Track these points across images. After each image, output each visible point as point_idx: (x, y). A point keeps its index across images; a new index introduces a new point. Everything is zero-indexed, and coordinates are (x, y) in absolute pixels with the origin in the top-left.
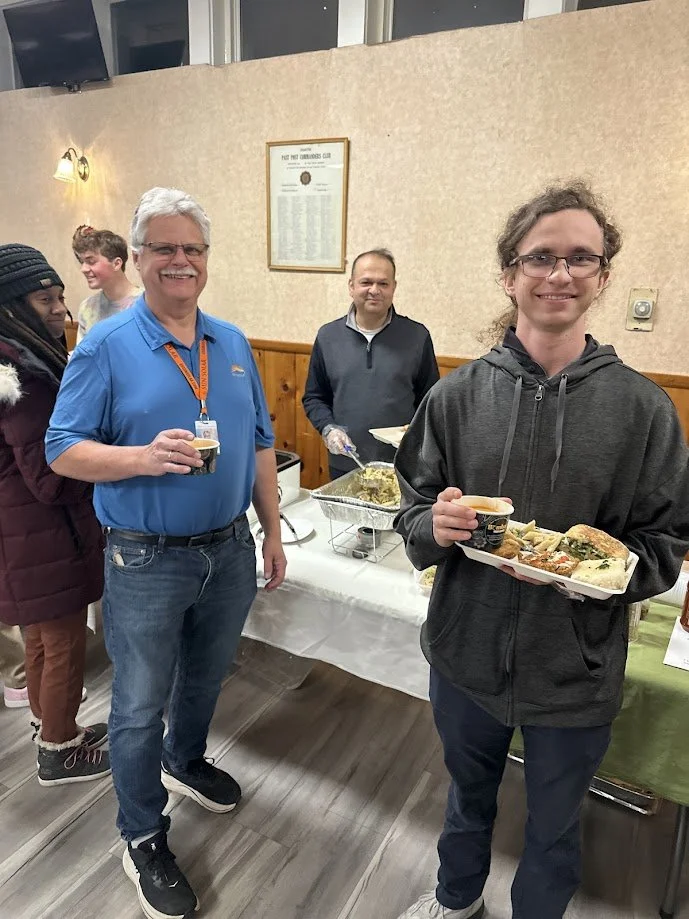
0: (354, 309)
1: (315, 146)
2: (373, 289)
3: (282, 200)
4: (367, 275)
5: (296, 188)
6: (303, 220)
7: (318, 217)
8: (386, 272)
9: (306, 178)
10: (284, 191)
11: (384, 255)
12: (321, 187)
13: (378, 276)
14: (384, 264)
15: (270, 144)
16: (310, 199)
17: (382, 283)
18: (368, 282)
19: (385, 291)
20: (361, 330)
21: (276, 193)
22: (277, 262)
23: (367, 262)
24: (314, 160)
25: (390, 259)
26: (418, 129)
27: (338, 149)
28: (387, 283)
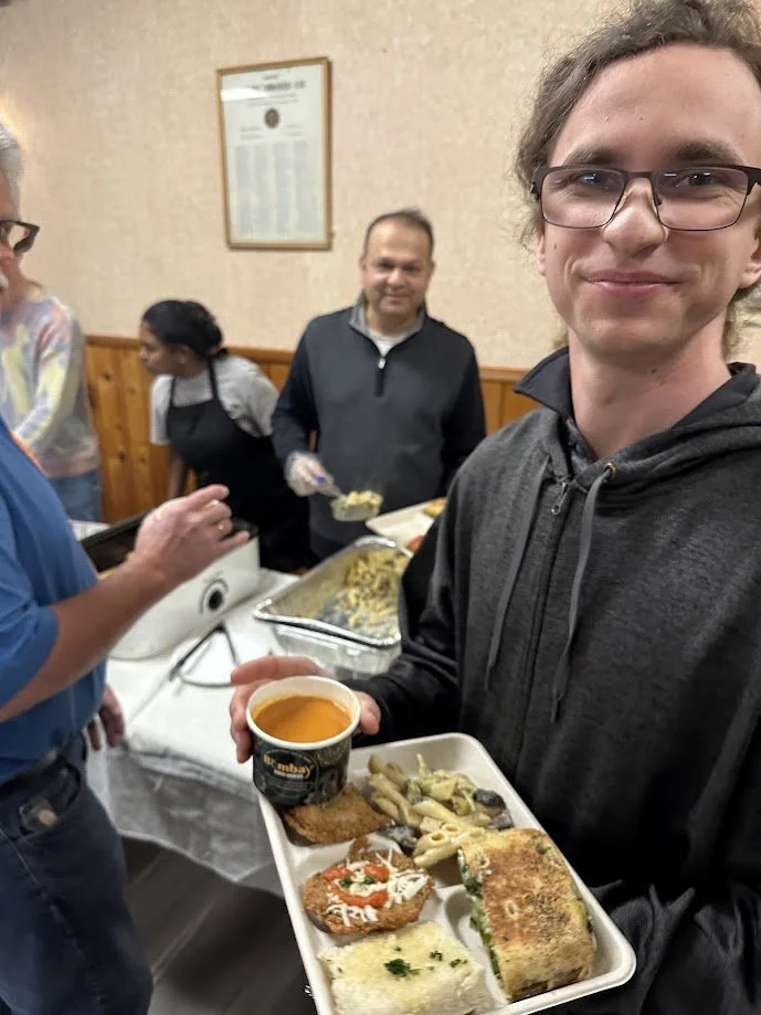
0: (364, 301)
1: (284, 71)
2: (394, 277)
3: (241, 151)
4: (385, 253)
5: (259, 133)
6: (271, 178)
7: (291, 173)
8: (416, 249)
9: (272, 118)
10: (243, 138)
11: (415, 221)
12: (294, 130)
13: (404, 255)
14: (413, 236)
15: (222, 72)
16: (279, 148)
17: (409, 268)
18: (387, 265)
19: (414, 280)
20: (374, 334)
21: (233, 140)
22: (237, 237)
23: (386, 231)
24: (282, 92)
25: (426, 227)
26: (426, 38)
27: (315, 74)
28: (419, 267)
